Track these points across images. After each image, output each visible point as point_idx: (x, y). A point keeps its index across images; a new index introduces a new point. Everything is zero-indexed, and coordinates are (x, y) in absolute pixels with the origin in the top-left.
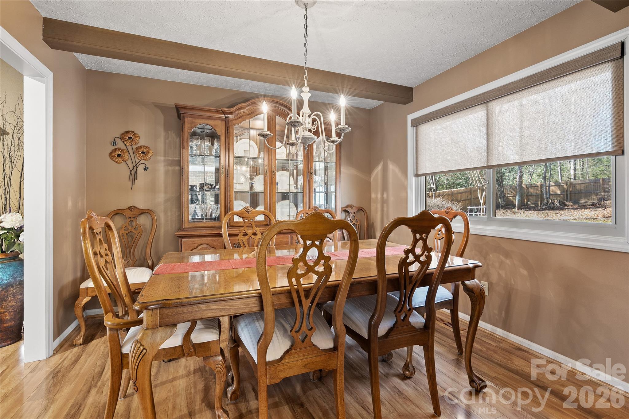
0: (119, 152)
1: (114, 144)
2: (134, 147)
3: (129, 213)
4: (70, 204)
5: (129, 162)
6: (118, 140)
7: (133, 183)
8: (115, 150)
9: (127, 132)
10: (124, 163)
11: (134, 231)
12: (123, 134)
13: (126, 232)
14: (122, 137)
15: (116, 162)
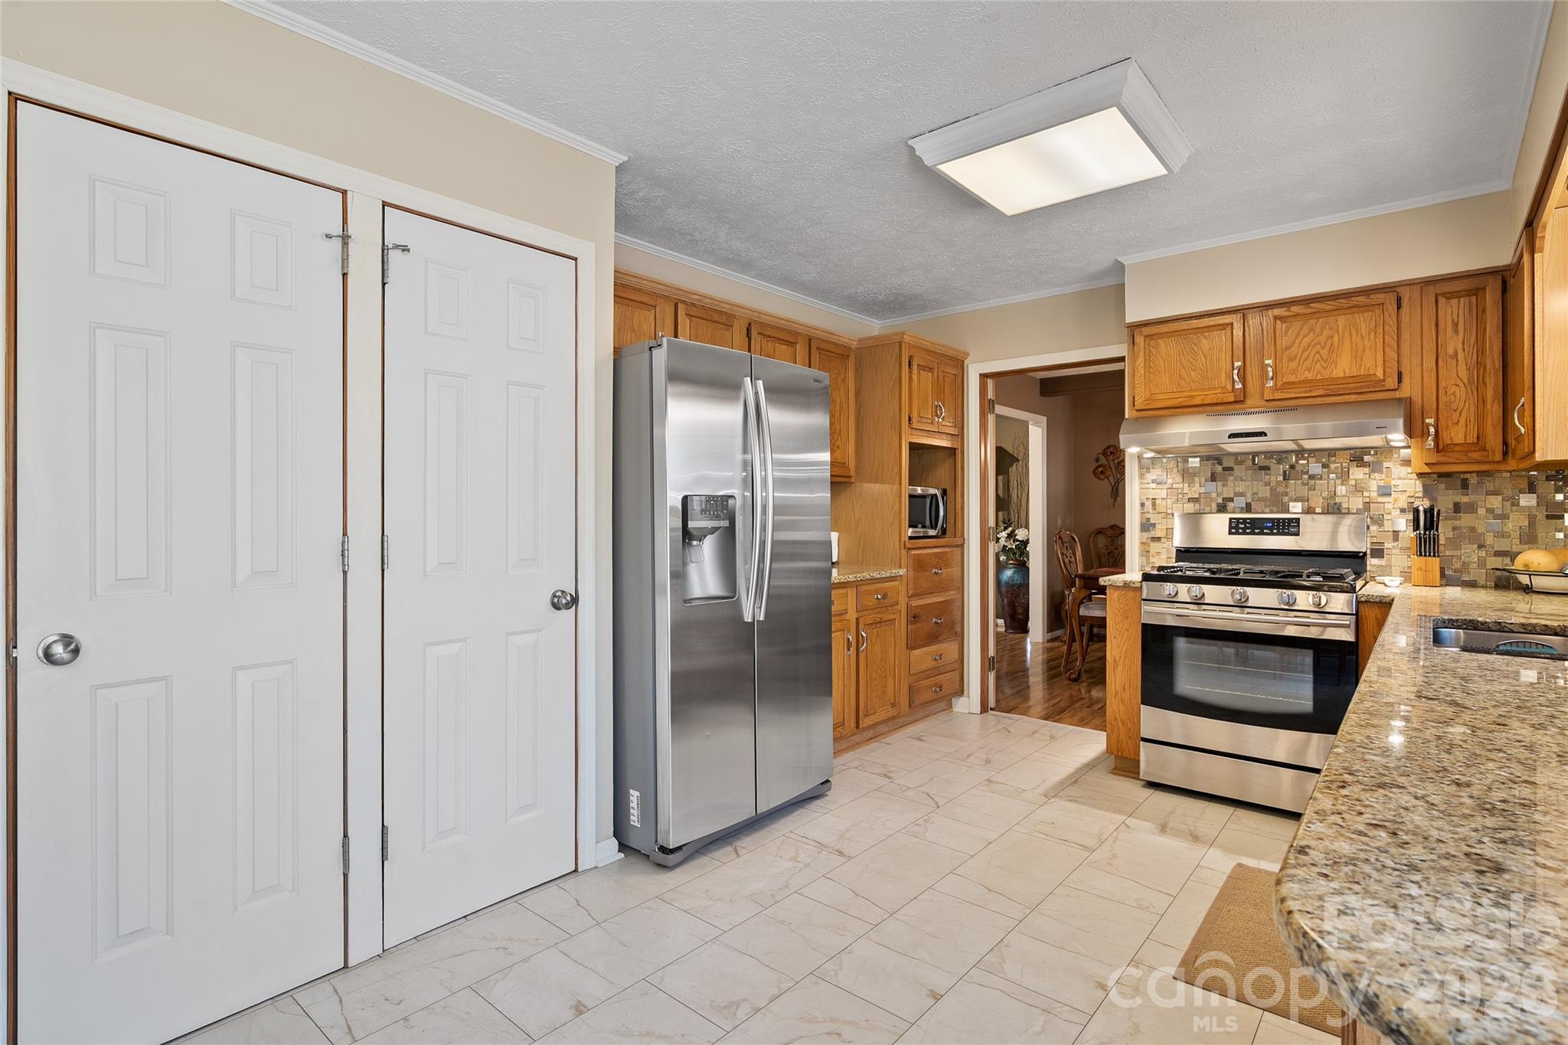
0: (1101, 469)
1: (1097, 460)
2: (1116, 461)
3: (1110, 532)
4: (1059, 521)
5: (1111, 478)
6: (1101, 456)
7: (1115, 500)
8: (1098, 467)
9: (1109, 447)
10: (1106, 480)
11: (1115, 551)
12: (1105, 449)
13: (1107, 551)
14: (1104, 454)
15: (1100, 479)
